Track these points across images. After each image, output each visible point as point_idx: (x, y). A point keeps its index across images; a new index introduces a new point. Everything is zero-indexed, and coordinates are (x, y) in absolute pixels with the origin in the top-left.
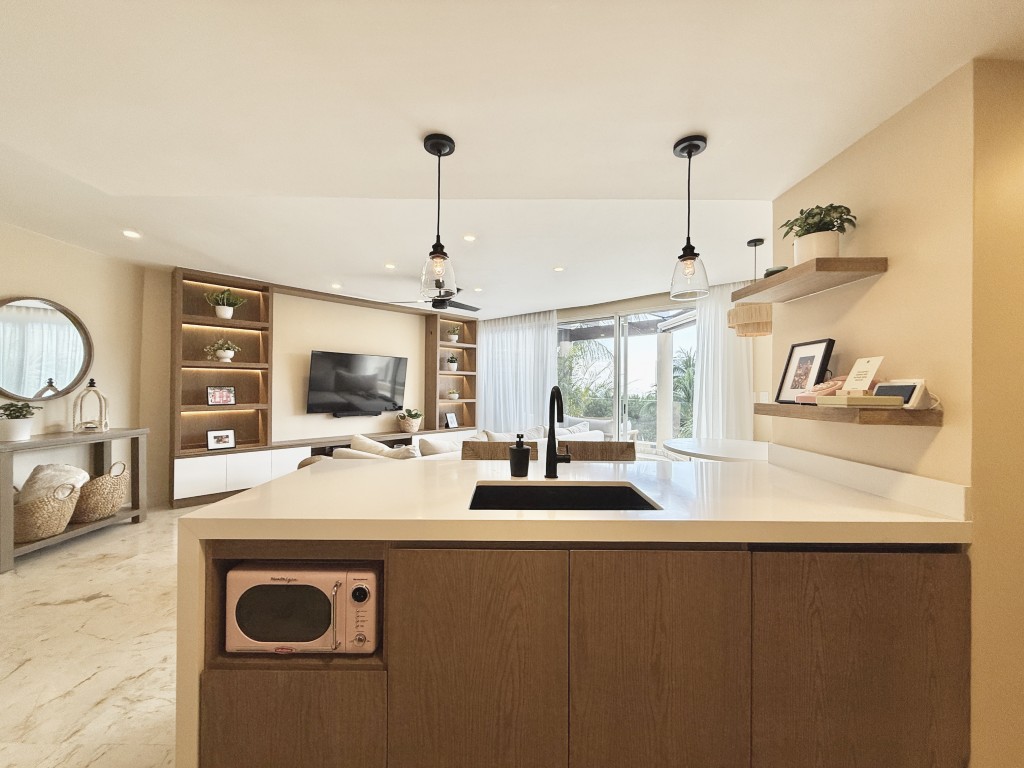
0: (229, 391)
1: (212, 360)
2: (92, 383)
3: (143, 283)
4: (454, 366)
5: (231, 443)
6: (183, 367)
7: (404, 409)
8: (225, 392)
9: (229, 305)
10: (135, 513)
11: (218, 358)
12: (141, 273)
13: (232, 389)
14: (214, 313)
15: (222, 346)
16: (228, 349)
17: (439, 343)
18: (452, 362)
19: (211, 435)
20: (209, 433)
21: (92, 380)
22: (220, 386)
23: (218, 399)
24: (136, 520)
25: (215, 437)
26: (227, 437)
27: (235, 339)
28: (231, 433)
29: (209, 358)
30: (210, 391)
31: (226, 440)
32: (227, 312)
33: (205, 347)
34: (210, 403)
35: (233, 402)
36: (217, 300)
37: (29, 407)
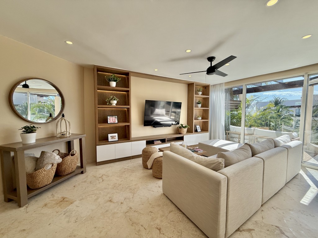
0: (115, 117)
1: (109, 105)
2: (63, 116)
3: (84, 73)
4: (200, 105)
5: (117, 139)
6: (98, 108)
7: (180, 123)
8: (114, 118)
9: (114, 81)
10: (82, 170)
11: (111, 104)
12: (83, 69)
13: (117, 116)
14: (109, 85)
15: (112, 98)
16: (115, 100)
17: (195, 95)
18: (199, 104)
19: (110, 135)
20: (109, 135)
21: (63, 114)
22: (112, 116)
23: (111, 121)
24: (82, 173)
25: (111, 137)
26: (115, 136)
27: (117, 95)
28: (116, 135)
29: (108, 104)
30: (108, 117)
31: (115, 137)
32: (114, 84)
33: (106, 100)
34: (109, 123)
35: (117, 122)
36: (110, 79)
37: (35, 127)
